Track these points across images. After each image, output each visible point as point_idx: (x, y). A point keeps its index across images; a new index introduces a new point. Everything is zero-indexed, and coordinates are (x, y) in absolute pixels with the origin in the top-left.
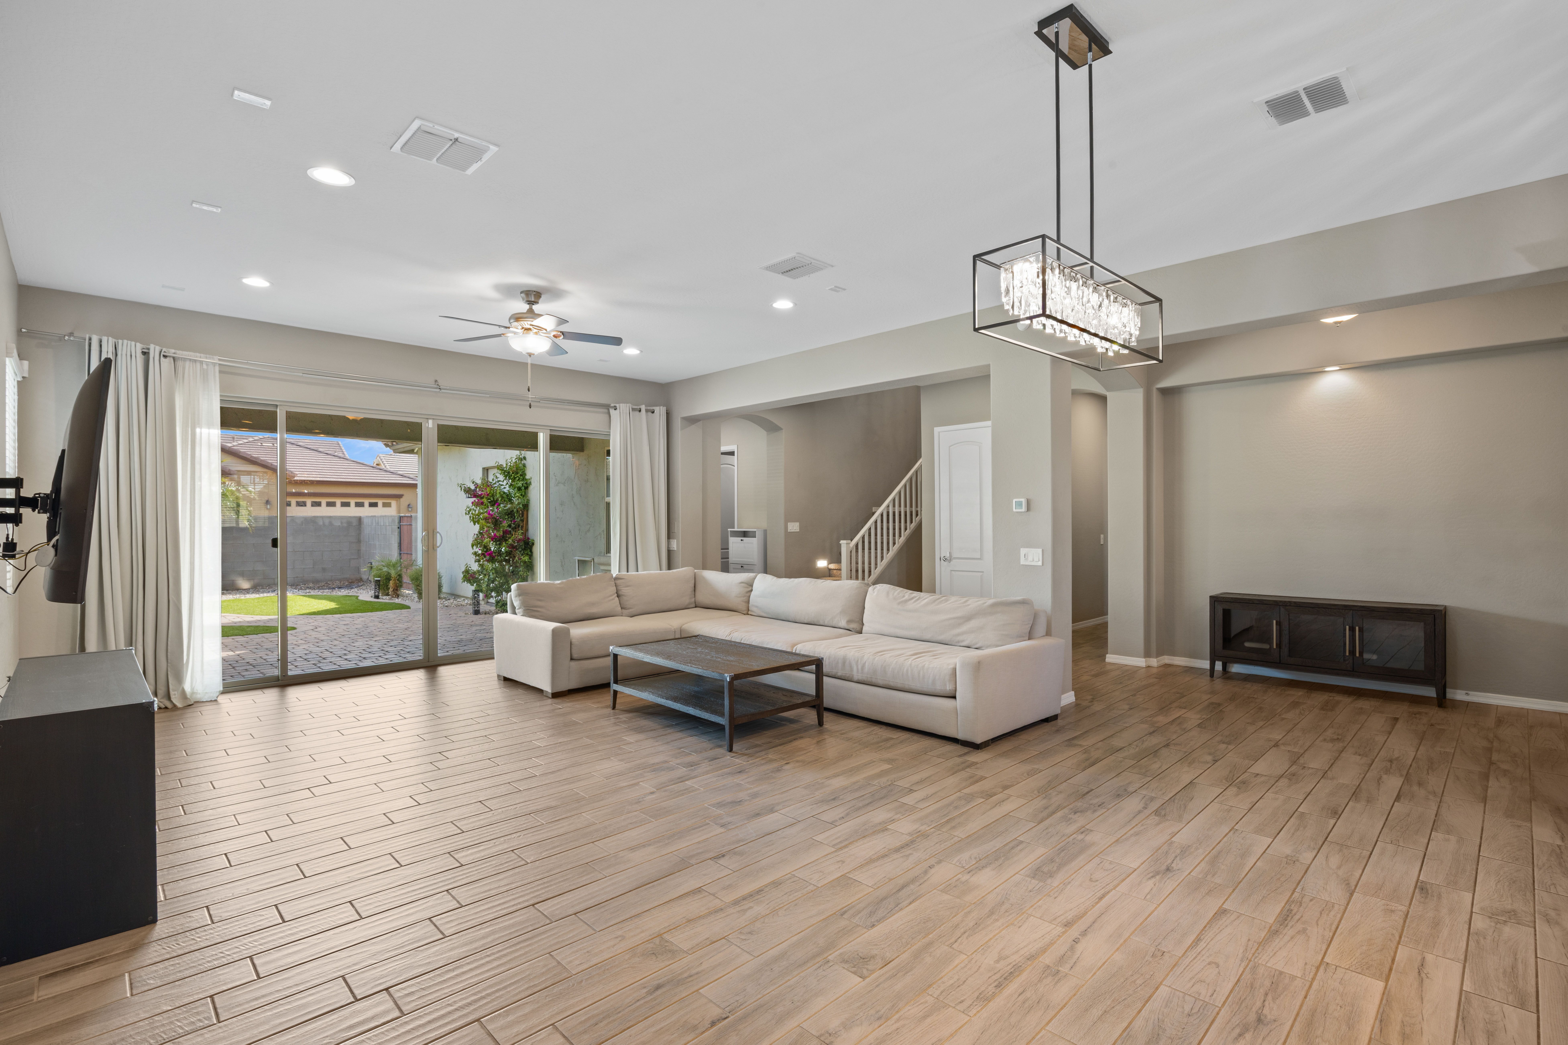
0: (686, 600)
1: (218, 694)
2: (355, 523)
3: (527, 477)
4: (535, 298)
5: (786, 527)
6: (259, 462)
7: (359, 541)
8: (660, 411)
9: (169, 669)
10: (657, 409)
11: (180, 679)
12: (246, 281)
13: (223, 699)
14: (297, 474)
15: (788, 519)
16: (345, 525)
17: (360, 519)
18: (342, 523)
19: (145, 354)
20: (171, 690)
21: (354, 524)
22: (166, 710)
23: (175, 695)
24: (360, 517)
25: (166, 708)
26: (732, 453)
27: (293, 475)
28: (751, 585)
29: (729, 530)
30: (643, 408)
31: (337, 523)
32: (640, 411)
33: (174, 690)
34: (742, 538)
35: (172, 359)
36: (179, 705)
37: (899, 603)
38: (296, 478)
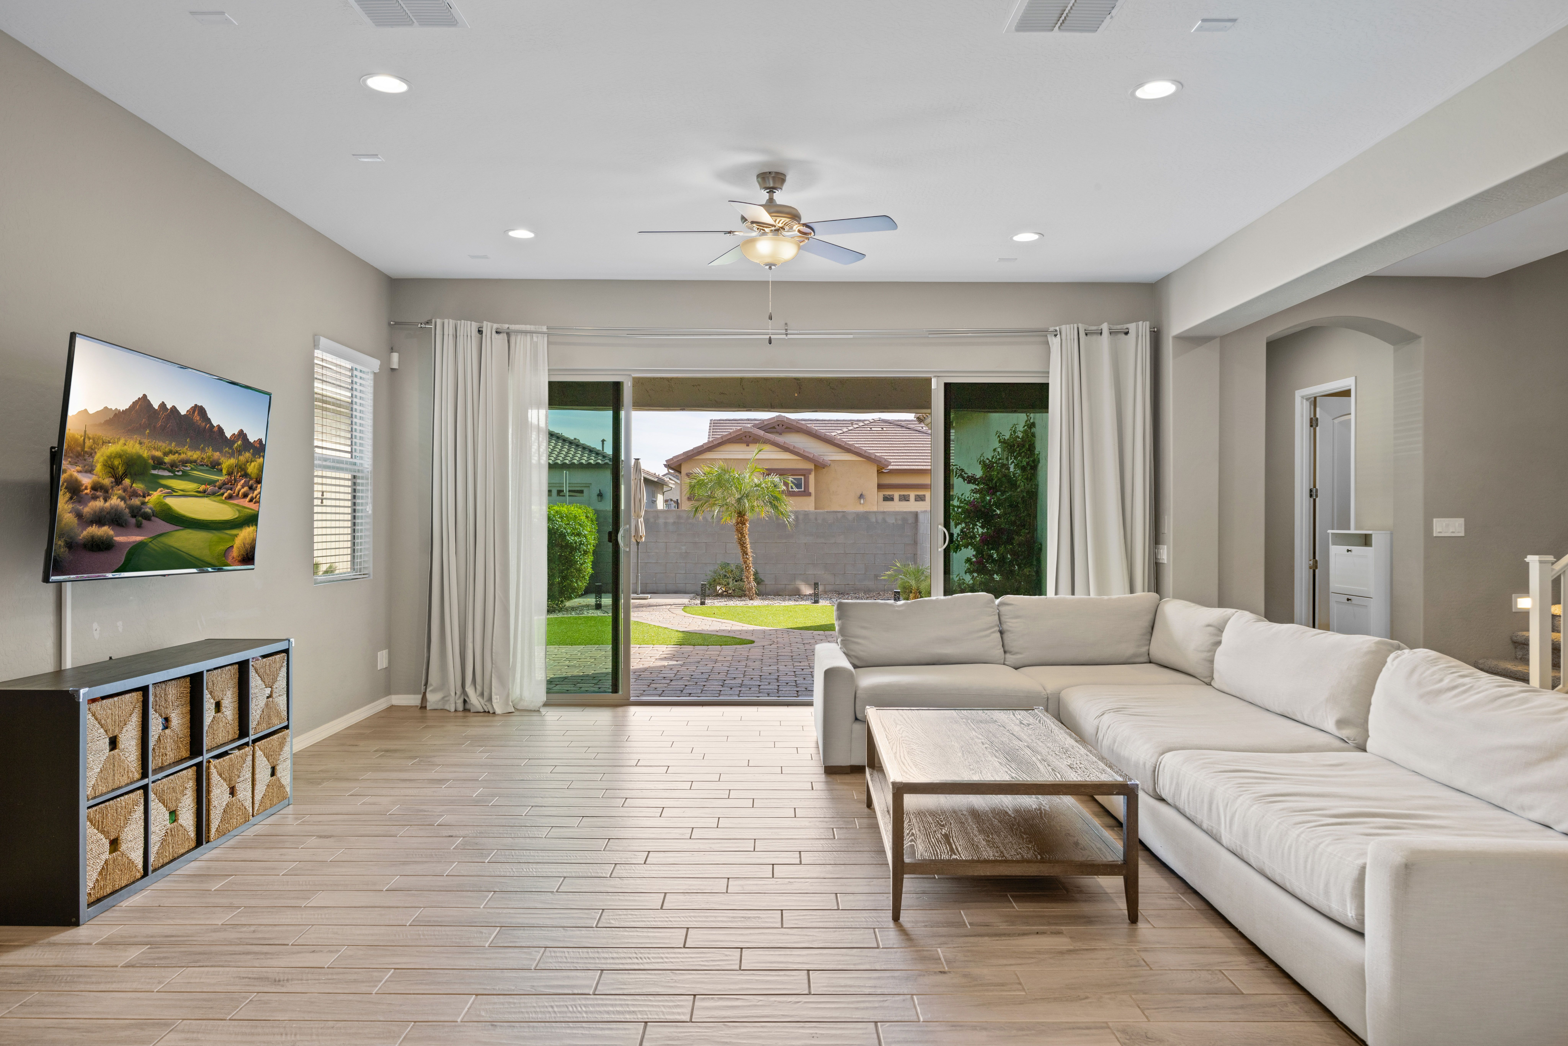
0: (1128, 649)
1: (541, 704)
2: (911, 520)
3: (1036, 452)
4: (774, 182)
5: (1429, 527)
6: (853, 449)
7: (915, 543)
8: (1140, 330)
9: (493, 671)
10: (1132, 327)
11: (504, 683)
12: (512, 234)
13: (543, 711)
14: (891, 462)
15: (1431, 512)
16: (900, 522)
17: (916, 515)
18: (896, 520)
19: (480, 332)
20: (493, 694)
21: (910, 522)
22: (487, 714)
23: (497, 699)
24: (917, 512)
25: (489, 712)
26: (1346, 393)
27: (886, 463)
28: (1220, 629)
29: (1330, 531)
30: (1105, 327)
31: (891, 520)
32: (1101, 333)
33: (496, 694)
34: (1350, 548)
35: (505, 335)
36: (498, 711)
37: (1421, 696)
38: (890, 467)
